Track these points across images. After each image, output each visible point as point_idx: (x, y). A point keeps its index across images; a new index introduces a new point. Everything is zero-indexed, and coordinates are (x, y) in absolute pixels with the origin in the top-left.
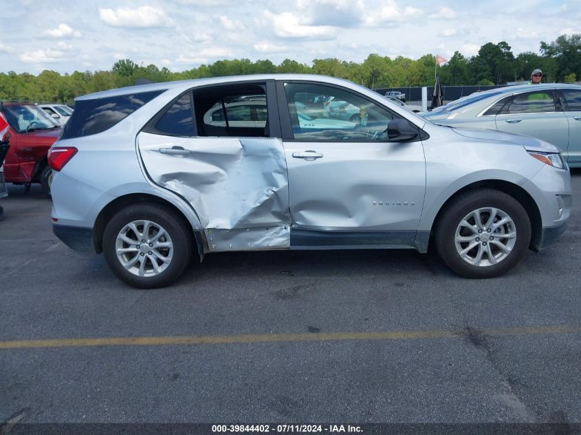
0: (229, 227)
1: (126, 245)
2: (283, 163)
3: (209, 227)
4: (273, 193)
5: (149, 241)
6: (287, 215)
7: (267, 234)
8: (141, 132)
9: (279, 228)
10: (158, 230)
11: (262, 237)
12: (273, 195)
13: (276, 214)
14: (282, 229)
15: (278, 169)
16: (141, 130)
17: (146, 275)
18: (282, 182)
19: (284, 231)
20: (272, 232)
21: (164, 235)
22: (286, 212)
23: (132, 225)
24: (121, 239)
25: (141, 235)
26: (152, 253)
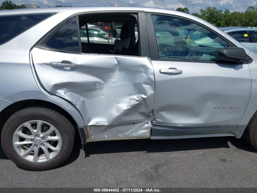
0: (106, 124)
1: (22, 139)
2: (152, 77)
3: (90, 124)
4: (142, 99)
5: (41, 136)
6: (150, 115)
7: (134, 127)
8: (34, 48)
9: (143, 123)
10: (49, 127)
11: (130, 129)
12: (142, 100)
13: (142, 114)
14: (145, 124)
15: (148, 81)
16: (34, 46)
17: (39, 161)
18: (150, 91)
19: (147, 125)
20: (137, 126)
21: (54, 132)
22: (150, 113)
23: (27, 124)
24: (17, 135)
25: (35, 131)
26: (44, 144)
